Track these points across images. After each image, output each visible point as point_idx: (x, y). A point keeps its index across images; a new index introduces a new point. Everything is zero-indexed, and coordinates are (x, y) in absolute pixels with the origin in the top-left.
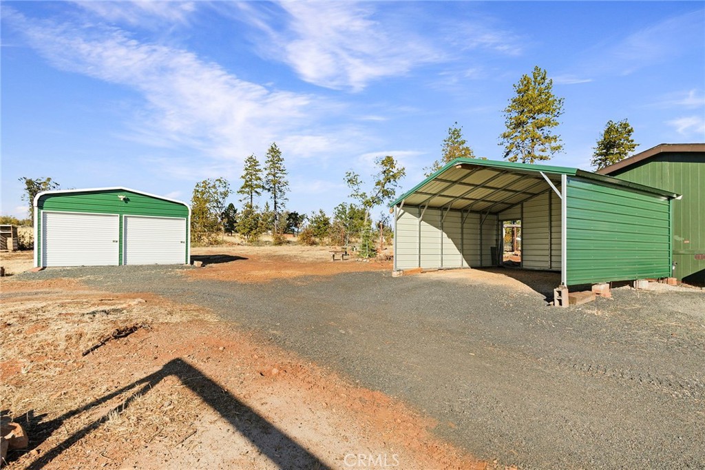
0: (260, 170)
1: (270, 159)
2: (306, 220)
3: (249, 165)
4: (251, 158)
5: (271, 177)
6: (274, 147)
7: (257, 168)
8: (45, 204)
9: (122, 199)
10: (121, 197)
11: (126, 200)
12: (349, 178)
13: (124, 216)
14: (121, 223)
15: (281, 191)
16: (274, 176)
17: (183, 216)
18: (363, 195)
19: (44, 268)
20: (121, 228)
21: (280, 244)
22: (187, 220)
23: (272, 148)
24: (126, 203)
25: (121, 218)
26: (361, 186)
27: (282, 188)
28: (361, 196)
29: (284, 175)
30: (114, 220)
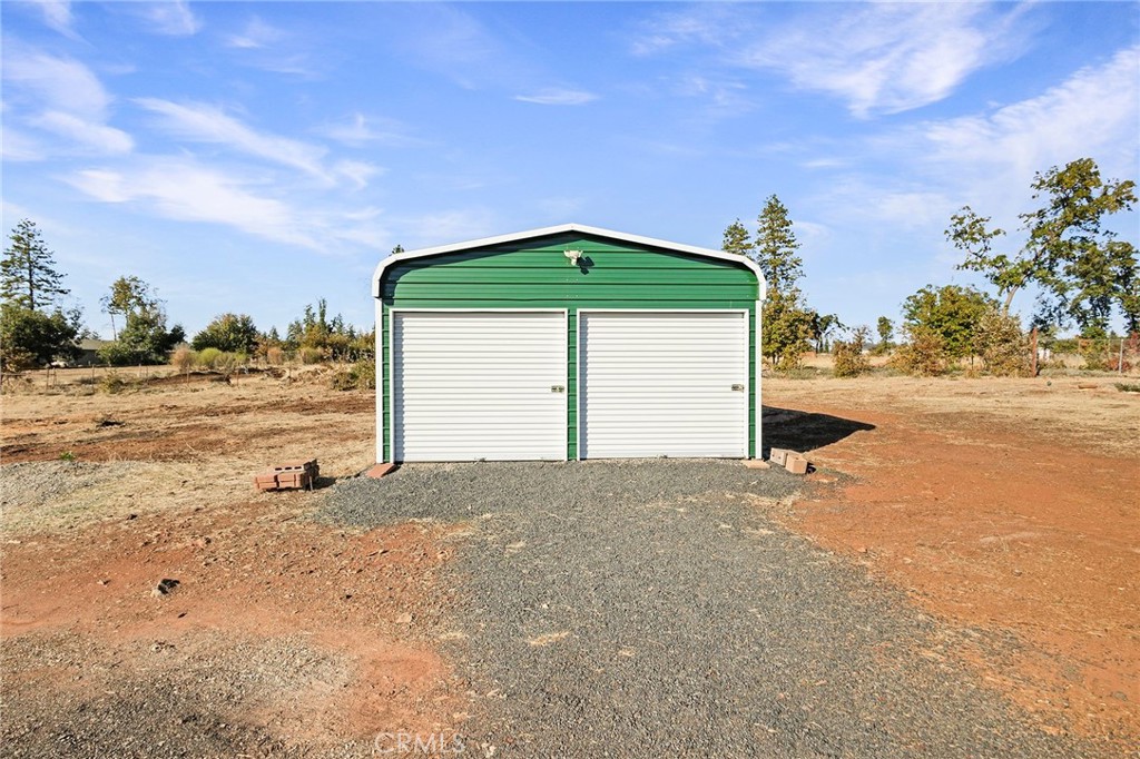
0: (749, 246)
1: (766, 225)
2: (834, 325)
3: (731, 240)
4: (736, 228)
5: (768, 256)
6: (773, 202)
7: (745, 242)
8: (399, 291)
9: (574, 262)
10: (573, 254)
11: (584, 264)
12: (959, 228)
13: (579, 311)
14: (571, 332)
15: (787, 279)
16: (774, 253)
17: (738, 302)
18: (1000, 261)
19: (398, 464)
20: (571, 348)
21: (853, 373)
22: (752, 317)
23: (771, 206)
24: (585, 272)
25: (571, 317)
26: (993, 242)
27: (789, 272)
28: (993, 263)
29: (793, 249)
30: (552, 330)
